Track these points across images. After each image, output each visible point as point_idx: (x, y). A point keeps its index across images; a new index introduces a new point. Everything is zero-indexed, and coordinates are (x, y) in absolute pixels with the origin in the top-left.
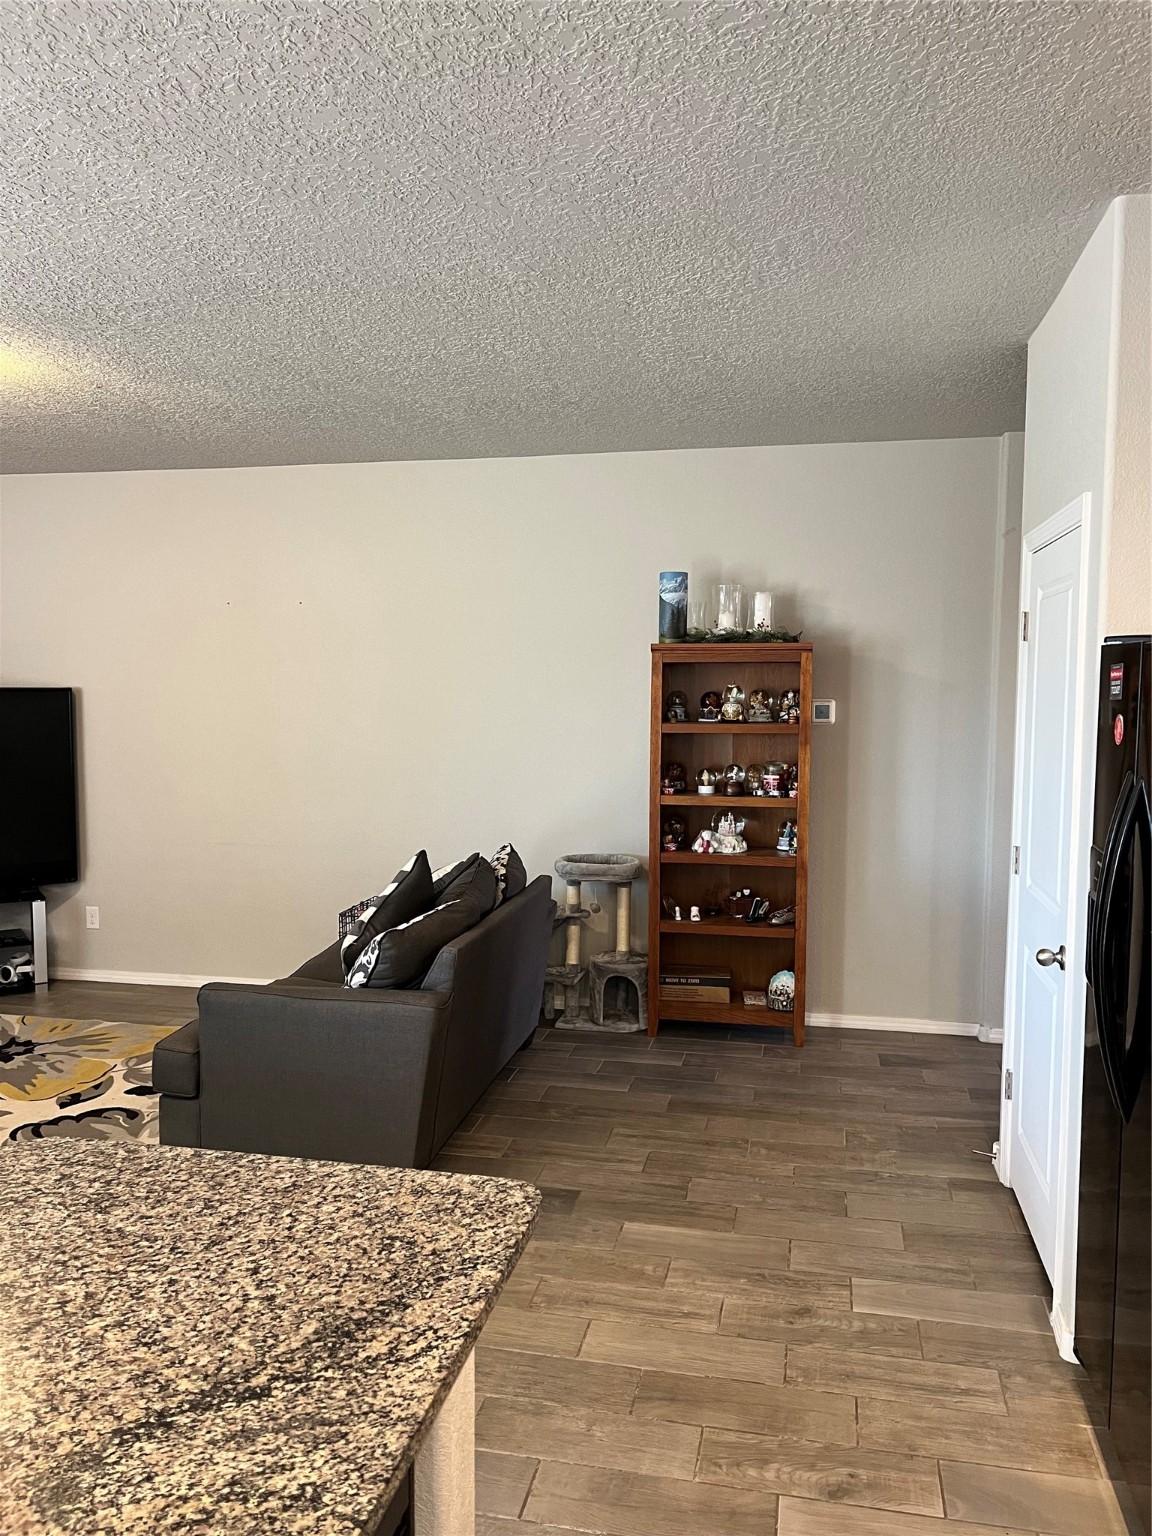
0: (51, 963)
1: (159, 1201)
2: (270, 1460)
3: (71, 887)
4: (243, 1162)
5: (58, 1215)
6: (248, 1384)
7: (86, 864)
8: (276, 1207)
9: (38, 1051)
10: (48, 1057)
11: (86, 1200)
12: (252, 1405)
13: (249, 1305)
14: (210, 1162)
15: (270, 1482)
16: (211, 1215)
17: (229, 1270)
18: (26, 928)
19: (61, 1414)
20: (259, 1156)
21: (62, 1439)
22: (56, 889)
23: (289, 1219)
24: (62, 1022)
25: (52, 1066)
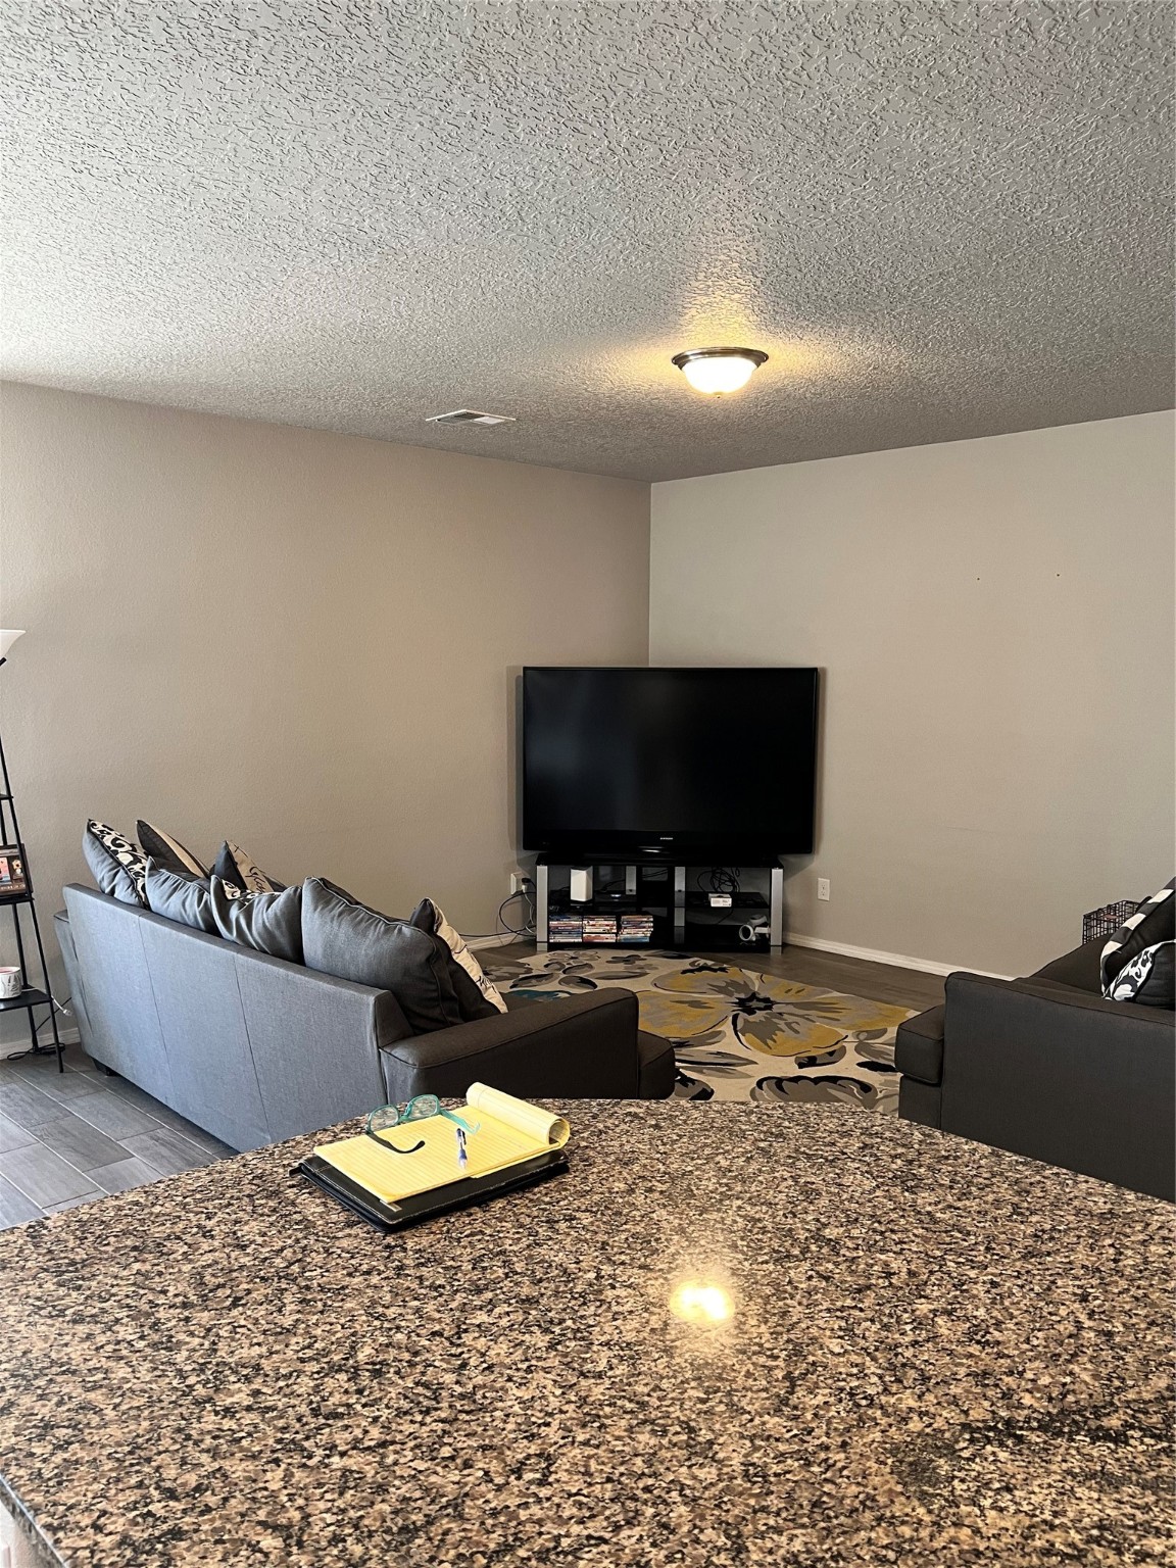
0: (785, 927)
1: (964, 1194)
2: (1140, 1517)
3: (806, 858)
4: (1048, 1173)
5: (869, 1184)
6: (1099, 1423)
7: (820, 838)
8: (1093, 1233)
9: (776, 1009)
10: (785, 1016)
11: (891, 1175)
12: (1109, 1448)
13: (1084, 1333)
14: (1010, 1163)
15: (1144, 1542)
16: (1022, 1222)
17: (1053, 1287)
18: (764, 892)
19: (906, 1388)
20: (1064, 1171)
21: (911, 1415)
22: (792, 859)
23: (1111, 1251)
24: (797, 986)
25: (788, 1025)
